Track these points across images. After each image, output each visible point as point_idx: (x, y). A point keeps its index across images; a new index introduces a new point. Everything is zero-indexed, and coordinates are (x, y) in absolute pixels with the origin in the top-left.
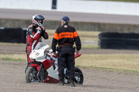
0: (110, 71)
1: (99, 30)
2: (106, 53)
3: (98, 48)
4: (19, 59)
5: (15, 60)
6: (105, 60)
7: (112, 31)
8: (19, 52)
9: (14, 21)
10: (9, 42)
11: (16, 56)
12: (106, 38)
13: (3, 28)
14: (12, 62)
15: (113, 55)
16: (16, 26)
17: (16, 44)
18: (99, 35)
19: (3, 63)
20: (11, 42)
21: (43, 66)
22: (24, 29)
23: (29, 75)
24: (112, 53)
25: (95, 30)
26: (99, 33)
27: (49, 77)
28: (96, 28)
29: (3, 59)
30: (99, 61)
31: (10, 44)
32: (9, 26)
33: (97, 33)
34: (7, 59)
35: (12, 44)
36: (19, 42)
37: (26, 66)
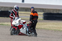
0: (48, 30)
2: (46, 22)
3: (43, 20)
4: (7, 25)
5: (6, 25)
6: (46, 25)
9: (5, 7)
11: (6, 23)
12: (46, 15)
14: (4, 26)
15: (49, 23)
16: (6, 10)
17: (6, 18)
18: (43, 14)
20: (4, 17)
21: (18, 28)
22: (9, 11)
23: (12, 32)
25: (41, 12)
26: (43, 13)
27: (21, 33)
28: (42, 11)
29: (0, 25)
30: (43, 26)
31: (3, 18)
32: (3, 10)
34: (2, 25)
35: (4, 18)
37: (10, 28)
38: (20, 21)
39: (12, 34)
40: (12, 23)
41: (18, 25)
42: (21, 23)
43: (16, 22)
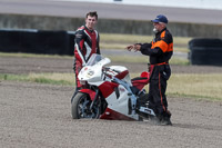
0: (207, 101)
1: (189, 36)
2: (200, 72)
3: (188, 64)
4: (62, 81)
5: (56, 82)
6: (199, 84)
7: (209, 37)
8: (61, 70)
9: (53, 19)
10: (45, 53)
12: (201, 48)
13: (35, 31)
14: (50, 86)
15: (211, 75)
16: (57, 27)
17: (56, 56)
18: (190, 43)
19: (35, 87)
20: (49, 53)
21: (100, 93)
22: (69, 32)
23: (77, 107)
24: (209, 72)
25: (182, 35)
26: (190, 39)
27: (109, 110)
28: (185, 32)
29: (37, 81)
30: (189, 85)
31: (47, 56)
32: (45, 27)
33: (187, 40)
34: (42, 81)
36: (61, 53)
37: (73, 93)
38: (108, 70)
39: (77, 116)
40: (80, 77)
41: (98, 84)
42: (110, 77)
43: (92, 72)
